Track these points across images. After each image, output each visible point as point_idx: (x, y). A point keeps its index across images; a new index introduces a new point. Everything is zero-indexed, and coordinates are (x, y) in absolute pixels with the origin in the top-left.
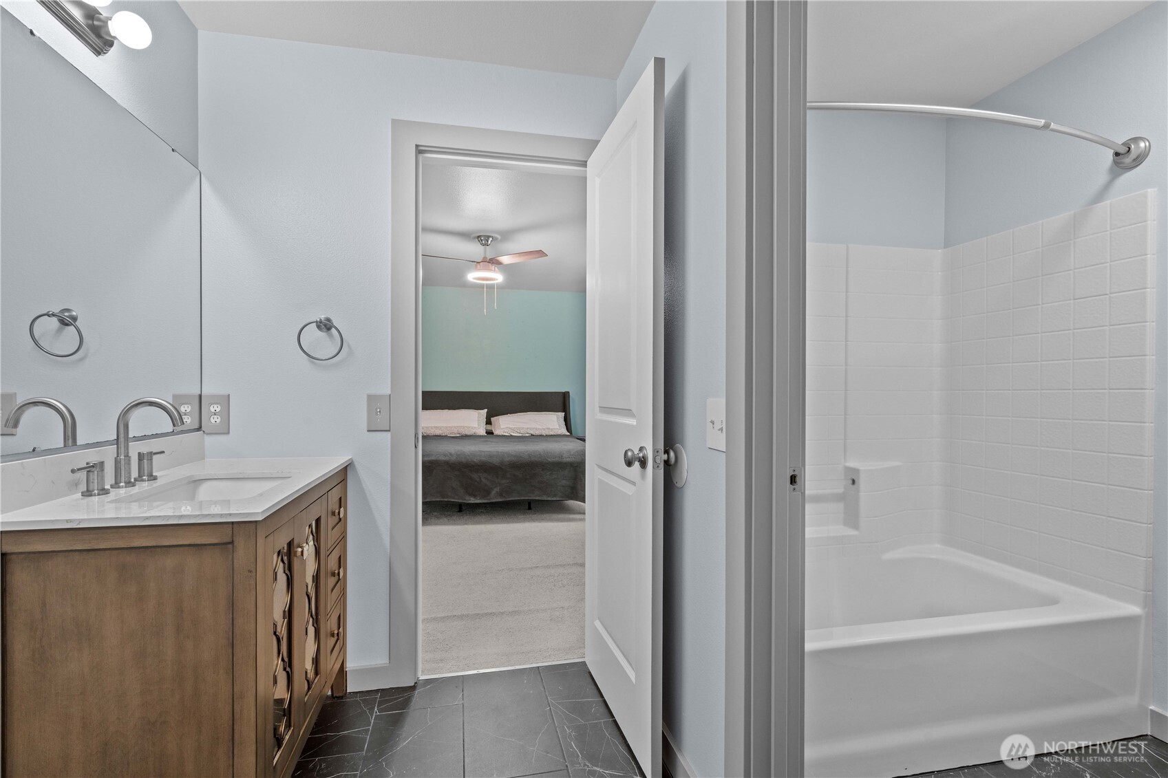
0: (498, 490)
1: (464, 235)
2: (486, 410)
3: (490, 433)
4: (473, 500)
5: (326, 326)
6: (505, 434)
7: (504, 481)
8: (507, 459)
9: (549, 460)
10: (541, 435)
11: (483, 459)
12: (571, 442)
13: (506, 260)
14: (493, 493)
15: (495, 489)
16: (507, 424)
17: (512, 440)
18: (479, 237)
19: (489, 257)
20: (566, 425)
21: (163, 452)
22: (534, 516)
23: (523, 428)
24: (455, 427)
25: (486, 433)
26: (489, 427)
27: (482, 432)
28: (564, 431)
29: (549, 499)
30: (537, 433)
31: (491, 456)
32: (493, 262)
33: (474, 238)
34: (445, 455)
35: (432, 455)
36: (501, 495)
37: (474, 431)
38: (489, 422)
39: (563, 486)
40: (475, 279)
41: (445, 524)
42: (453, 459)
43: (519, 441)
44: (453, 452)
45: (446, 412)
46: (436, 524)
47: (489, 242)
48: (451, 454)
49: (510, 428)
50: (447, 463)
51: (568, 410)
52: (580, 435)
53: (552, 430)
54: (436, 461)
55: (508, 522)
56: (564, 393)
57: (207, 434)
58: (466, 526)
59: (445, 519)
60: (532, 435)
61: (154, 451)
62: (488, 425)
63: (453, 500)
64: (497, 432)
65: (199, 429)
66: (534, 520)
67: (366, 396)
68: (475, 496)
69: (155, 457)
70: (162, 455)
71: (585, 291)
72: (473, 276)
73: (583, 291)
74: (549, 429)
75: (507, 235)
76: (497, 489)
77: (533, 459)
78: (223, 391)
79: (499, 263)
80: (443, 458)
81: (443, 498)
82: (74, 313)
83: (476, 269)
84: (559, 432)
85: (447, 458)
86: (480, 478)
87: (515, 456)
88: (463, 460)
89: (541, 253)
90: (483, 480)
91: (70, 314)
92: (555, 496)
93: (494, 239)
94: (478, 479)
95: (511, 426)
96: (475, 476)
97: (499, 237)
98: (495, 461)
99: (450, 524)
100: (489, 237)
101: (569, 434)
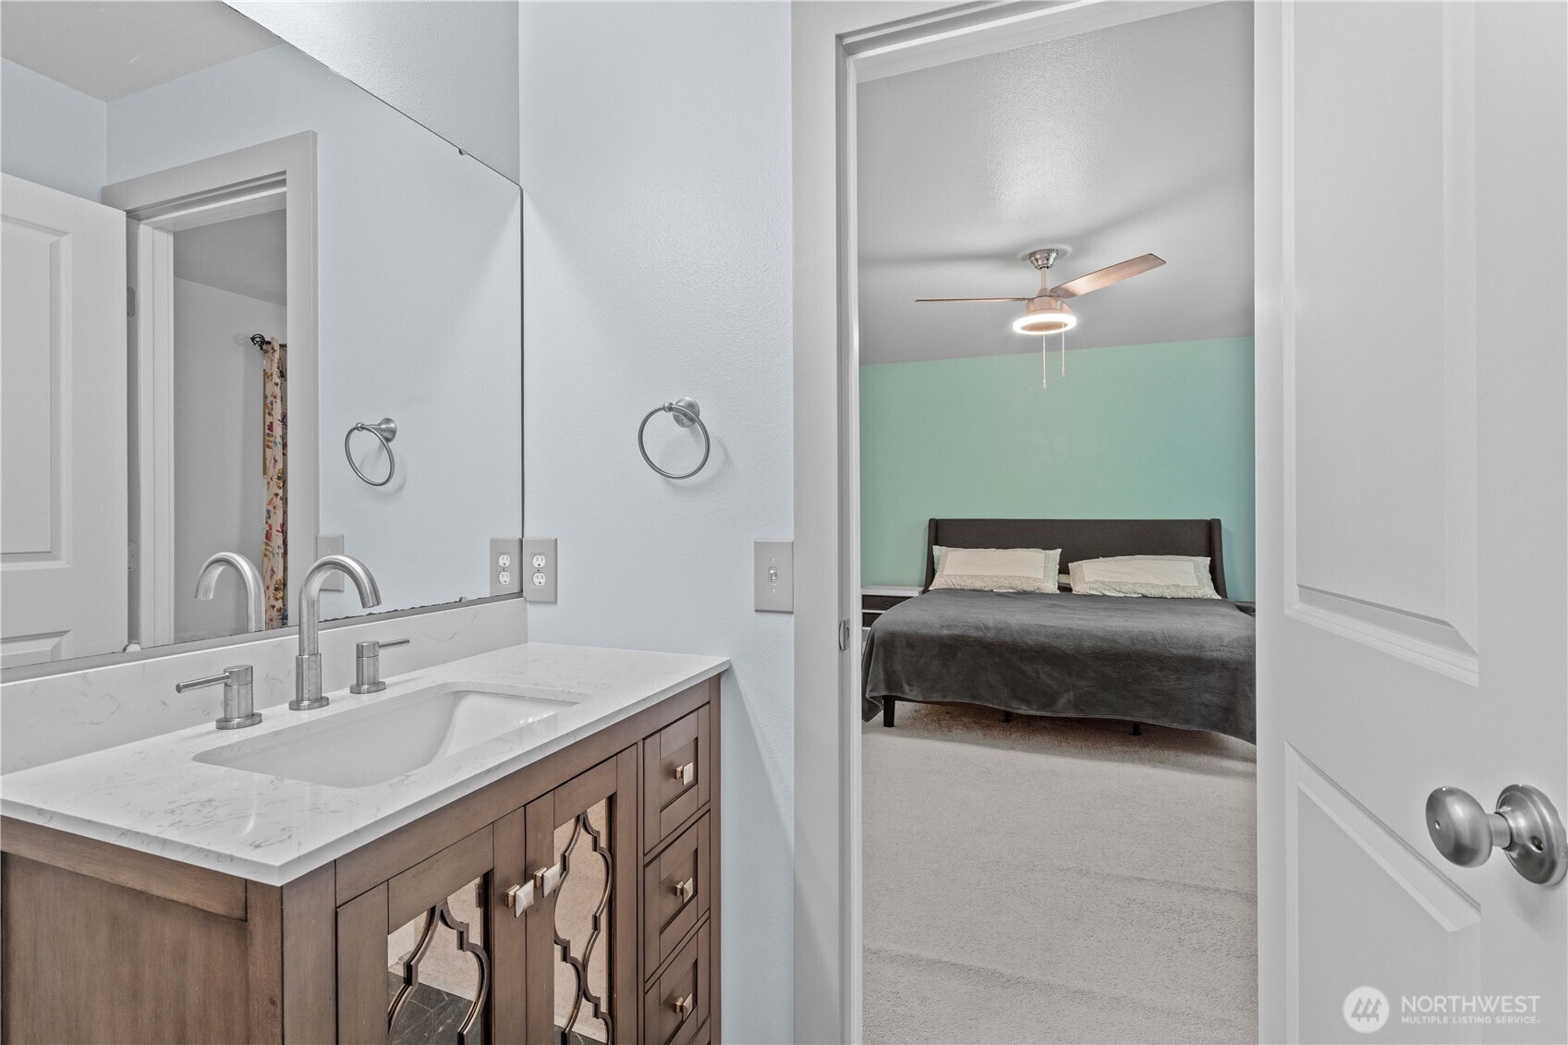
0: (1072, 698)
1: (1005, 257)
2: (1060, 550)
3: (1065, 589)
4: (1024, 710)
5: (688, 415)
6: (1092, 592)
7: (1082, 683)
8: (1087, 644)
9: (1174, 651)
10: (1160, 598)
11: (1043, 639)
12: (1224, 616)
13: (1081, 286)
14: (1063, 701)
15: (1066, 696)
16: (1093, 575)
17: (1105, 605)
18: (1033, 254)
19: (1049, 287)
20: (1214, 580)
21: (408, 641)
22: (1145, 753)
23: (1126, 584)
24: (1005, 578)
25: (1060, 588)
26: (1064, 579)
27: (1052, 587)
28: (1210, 592)
29: (1175, 726)
30: (1154, 593)
31: (1057, 636)
32: (1058, 295)
33: (1024, 259)
34: (977, 628)
35: (957, 626)
36: (1076, 707)
37: (1037, 584)
38: (1064, 570)
39: (1205, 705)
40: (1025, 328)
41: (977, 743)
42: (991, 635)
43: (1116, 610)
44: (991, 624)
45: (991, 551)
46: (962, 741)
47: (1051, 261)
48: (987, 627)
49: (1103, 583)
50: (979, 642)
51: (1217, 553)
52: (1244, 598)
53: (1184, 588)
54: (963, 636)
55: (1092, 758)
56: (1210, 521)
57: (531, 602)
58: (1012, 753)
59: (980, 734)
60: (1144, 596)
61: (382, 641)
62: (1062, 576)
63: (990, 705)
64: (1078, 589)
65: (520, 594)
66: (1142, 761)
67: (752, 545)
68: (1028, 703)
69: (382, 653)
70: (404, 647)
71: (1250, 333)
72: (1019, 325)
73: (1247, 331)
74: (1178, 586)
75: (1083, 241)
76: (1070, 695)
77: (1139, 647)
78: (548, 534)
79: (1070, 295)
80: (973, 633)
81: (974, 698)
82: (392, 425)
83: (1029, 312)
84: (1200, 594)
85: (980, 634)
86: (1038, 673)
87: (1103, 639)
88: (1008, 639)
89: (1151, 260)
90: (1042, 676)
91: (388, 426)
92: (1187, 721)
93: (1060, 254)
94: (1034, 675)
95: (1103, 579)
96: (1028, 668)
97: (1069, 249)
98: (1065, 645)
99: (984, 745)
100: (1049, 251)
101: (1219, 597)
